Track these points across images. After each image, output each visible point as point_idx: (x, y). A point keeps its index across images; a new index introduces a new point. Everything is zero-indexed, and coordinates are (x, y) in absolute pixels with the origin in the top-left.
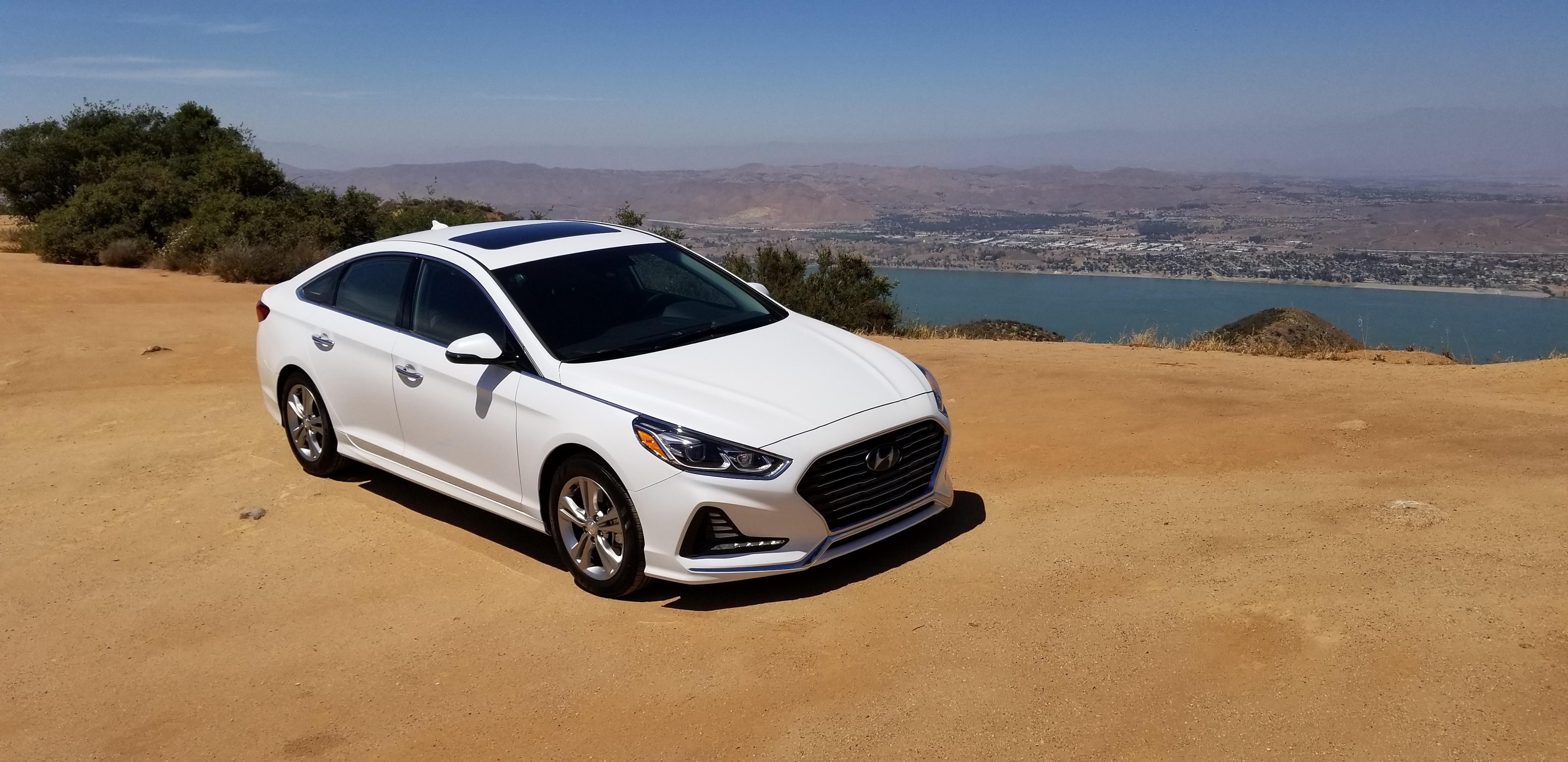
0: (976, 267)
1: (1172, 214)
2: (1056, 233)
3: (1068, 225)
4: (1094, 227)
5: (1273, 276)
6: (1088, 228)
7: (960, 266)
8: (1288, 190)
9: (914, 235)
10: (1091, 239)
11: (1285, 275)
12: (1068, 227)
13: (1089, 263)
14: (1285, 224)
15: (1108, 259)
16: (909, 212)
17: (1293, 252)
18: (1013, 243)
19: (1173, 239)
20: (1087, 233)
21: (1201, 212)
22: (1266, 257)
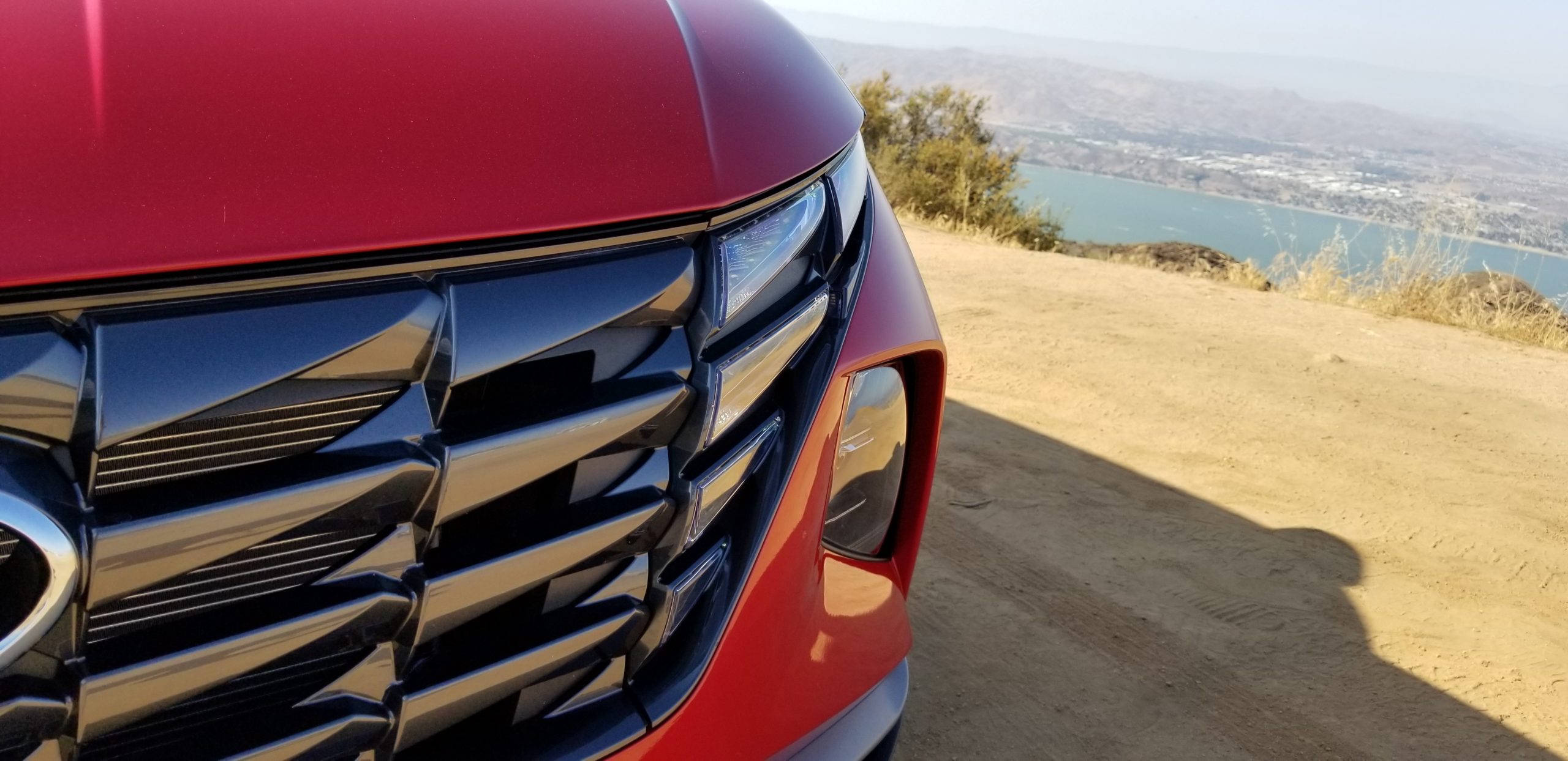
0: (1176, 186)
1: (1393, 157)
2: (1266, 161)
3: (1283, 154)
4: (1308, 161)
5: (1491, 237)
6: (1302, 160)
7: (1160, 182)
8: (1523, 148)
9: (1116, 143)
10: (1302, 172)
11: (1504, 237)
12: (1281, 156)
13: (1296, 197)
14: (1512, 184)
15: (1317, 195)
16: (1114, 118)
17: (1515, 215)
18: (1220, 166)
19: (1390, 183)
20: (1300, 166)
21: (1424, 159)
22: (1486, 217)
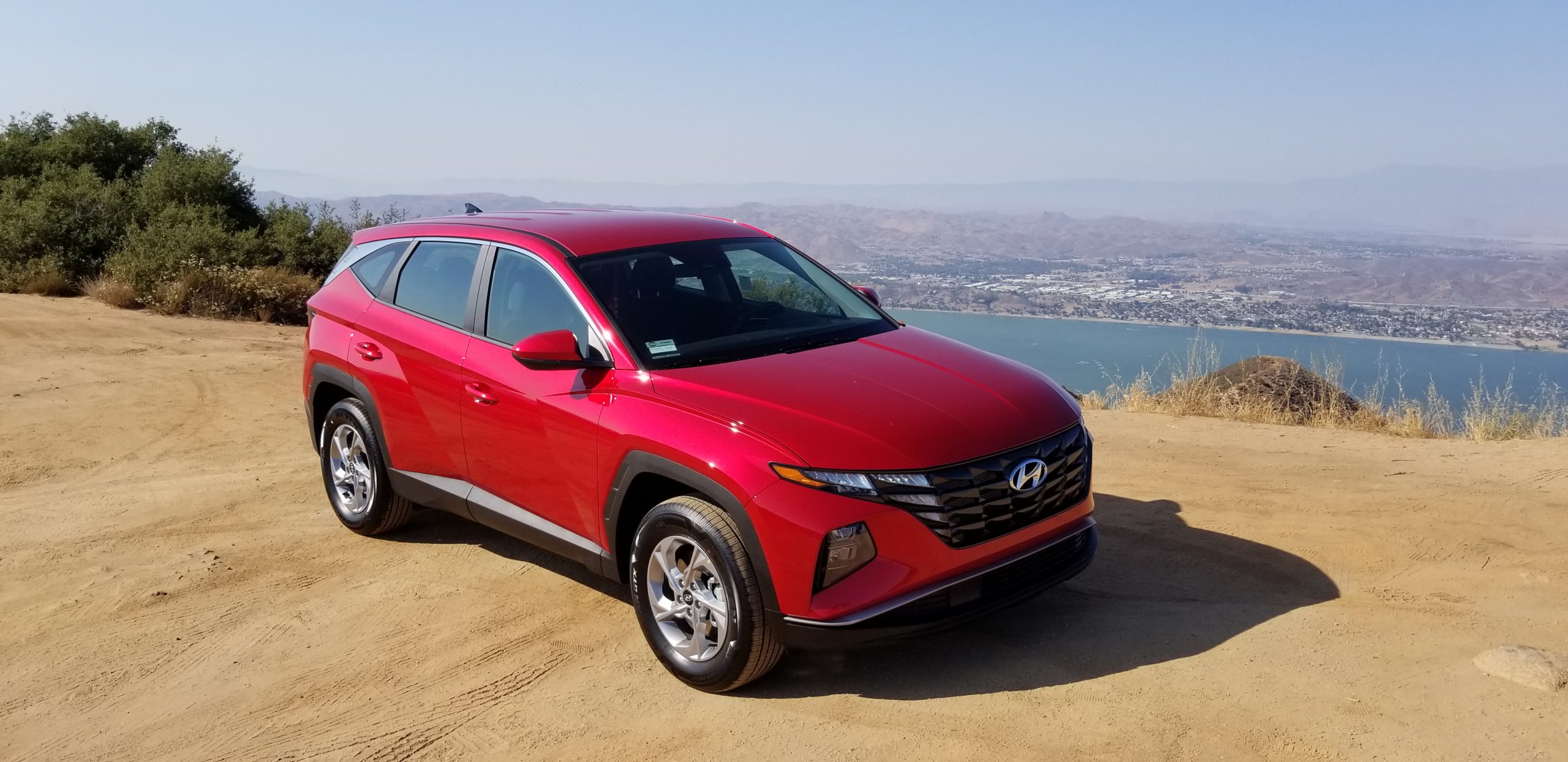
0: (970, 311)
1: (1160, 262)
2: (1047, 279)
3: (1061, 271)
4: (1085, 274)
5: (1259, 325)
6: (1079, 274)
7: (954, 309)
8: (1273, 241)
9: (908, 277)
10: (1081, 286)
11: (1269, 324)
12: (1059, 273)
13: (1079, 308)
14: (1269, 275)
15: (1098, 304)
16: (904, 254)
17: (1277, 302)
18: (1006, 287)
19: (1161, 287)
20: (1078, 280)
21: (1188, 261)
22: (1251, 307)
